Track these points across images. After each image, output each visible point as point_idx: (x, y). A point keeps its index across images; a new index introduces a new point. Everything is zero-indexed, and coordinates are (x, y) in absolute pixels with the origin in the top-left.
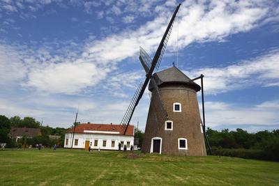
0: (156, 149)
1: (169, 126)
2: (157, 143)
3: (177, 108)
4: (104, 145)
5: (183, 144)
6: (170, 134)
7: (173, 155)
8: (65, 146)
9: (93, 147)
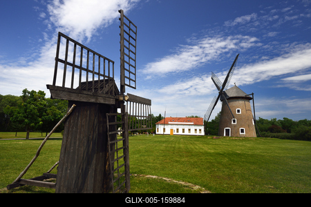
0: (228, 134)
1: (234, 121)
2: (227, 131)
3: (239, 111)
4: (183, 132)
5: (242, 131)
6: (235, 126)
7: (237, 137)
8: (157, 133)
9: (175, 133)
